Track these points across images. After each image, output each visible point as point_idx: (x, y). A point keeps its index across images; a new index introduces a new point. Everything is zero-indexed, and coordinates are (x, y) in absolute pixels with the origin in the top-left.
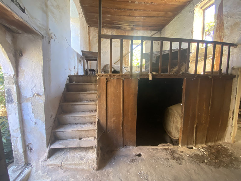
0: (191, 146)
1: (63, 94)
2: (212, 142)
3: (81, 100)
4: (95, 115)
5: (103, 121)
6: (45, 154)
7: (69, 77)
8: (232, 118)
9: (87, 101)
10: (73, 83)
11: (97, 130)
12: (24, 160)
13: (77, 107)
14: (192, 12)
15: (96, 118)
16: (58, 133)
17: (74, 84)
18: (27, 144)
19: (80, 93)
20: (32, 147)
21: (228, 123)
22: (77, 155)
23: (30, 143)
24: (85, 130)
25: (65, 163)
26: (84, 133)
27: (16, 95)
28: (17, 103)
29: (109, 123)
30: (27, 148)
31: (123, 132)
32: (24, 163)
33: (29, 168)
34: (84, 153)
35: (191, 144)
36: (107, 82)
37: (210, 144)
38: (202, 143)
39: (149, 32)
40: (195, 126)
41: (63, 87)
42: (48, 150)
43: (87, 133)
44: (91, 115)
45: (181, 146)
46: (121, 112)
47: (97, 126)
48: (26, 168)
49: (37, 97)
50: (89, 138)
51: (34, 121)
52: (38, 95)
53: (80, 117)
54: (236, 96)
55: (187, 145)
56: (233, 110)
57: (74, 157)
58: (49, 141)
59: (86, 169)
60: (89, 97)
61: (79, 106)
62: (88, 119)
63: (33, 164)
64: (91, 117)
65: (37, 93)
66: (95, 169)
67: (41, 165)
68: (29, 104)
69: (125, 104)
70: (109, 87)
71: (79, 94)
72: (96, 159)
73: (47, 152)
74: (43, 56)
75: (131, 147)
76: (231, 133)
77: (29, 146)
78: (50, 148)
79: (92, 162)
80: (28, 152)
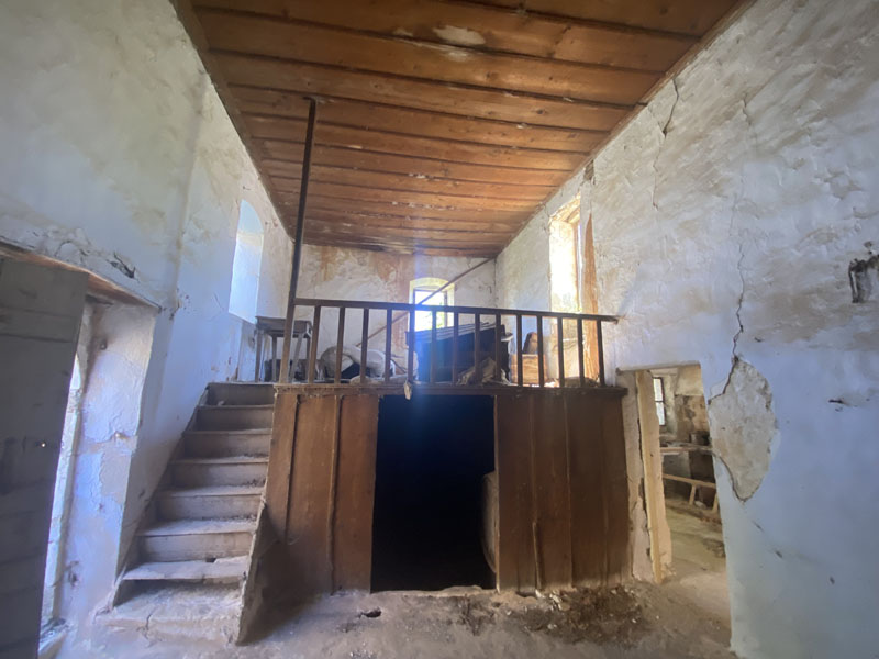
0: (530, 589)
1: (184, 434)
2: (593, 577)
3: (230, 453)
4: (257, 492)
5: (279, 511)
6: (109, 594)
7: (207, 388)
8: (640, 504)
9: (246, 455)
10: (216, 404)
11: (257, 532)
12: (51, 609)
13: (214, 471)
14: (547, 228)
15: (259, 501)
16: (149, 540)
17: (219, 409)
18: (68, 562)
19: (231, 432)
20: (77, 573)
21: (631, 517)
22: (193, 602)
23: (77, 559)
24: (226, 534)
25: (158, 619)
26: (220, 541)
27: (72, 435)
28: (70, 454)
29: (293, 517)
30: (66, 575)
31: (333, 543)
32: (51, 617)
33: (60, 631)
34: (213, 599)
35: (528, 582)
36: (298, 407)
37: (588, 584)
38: (563, 580)
39: (464, 259)
40: (534, 524)
41: (188, 414)
42: (118, 583)
43: (231, 541)
44: (249, 493)
45: (501, 588)
46: (331, 485)
47: (257, 522)
48: (51, 629)
49: (118, 440)
50: (233, 559)
51: (100, 501)
52: (123, 435)
53: (216, 498)
54: (640, 441)
55: (519, 584)
56: (639, 482)
57: (184, 606)
58: (125, 560)
59: (210, 639)
60: (254, 443)
61: (223, 469)
62: (238, 504)
63: (72, 622)
64: (249, 498)
65: (121, 431)
66: (235, 639)
67: (94, 623)
68: (98, 458)
69: (342, 463)
70: (302, 417)
71: (228, 435)
72: (240, 611)
73: (115, 588)
74: (153, 348)
75: (355, 594)
76: (648, 551)
77: (73, 569)
78: (126, 578)
79: (229, 618)
80: (67, 586)
